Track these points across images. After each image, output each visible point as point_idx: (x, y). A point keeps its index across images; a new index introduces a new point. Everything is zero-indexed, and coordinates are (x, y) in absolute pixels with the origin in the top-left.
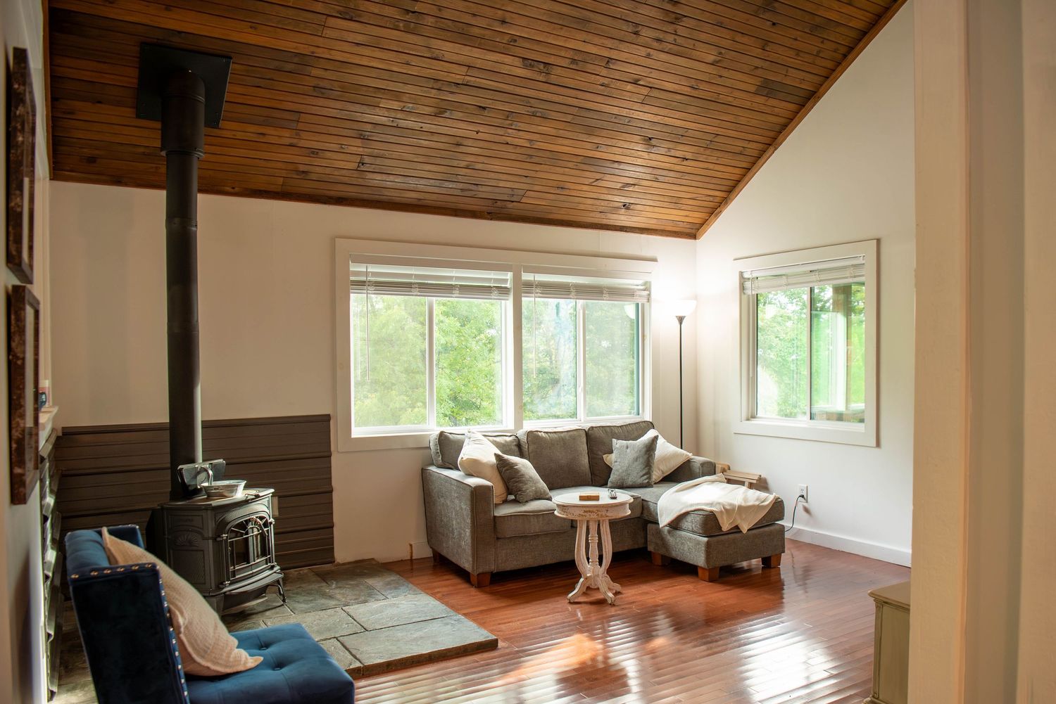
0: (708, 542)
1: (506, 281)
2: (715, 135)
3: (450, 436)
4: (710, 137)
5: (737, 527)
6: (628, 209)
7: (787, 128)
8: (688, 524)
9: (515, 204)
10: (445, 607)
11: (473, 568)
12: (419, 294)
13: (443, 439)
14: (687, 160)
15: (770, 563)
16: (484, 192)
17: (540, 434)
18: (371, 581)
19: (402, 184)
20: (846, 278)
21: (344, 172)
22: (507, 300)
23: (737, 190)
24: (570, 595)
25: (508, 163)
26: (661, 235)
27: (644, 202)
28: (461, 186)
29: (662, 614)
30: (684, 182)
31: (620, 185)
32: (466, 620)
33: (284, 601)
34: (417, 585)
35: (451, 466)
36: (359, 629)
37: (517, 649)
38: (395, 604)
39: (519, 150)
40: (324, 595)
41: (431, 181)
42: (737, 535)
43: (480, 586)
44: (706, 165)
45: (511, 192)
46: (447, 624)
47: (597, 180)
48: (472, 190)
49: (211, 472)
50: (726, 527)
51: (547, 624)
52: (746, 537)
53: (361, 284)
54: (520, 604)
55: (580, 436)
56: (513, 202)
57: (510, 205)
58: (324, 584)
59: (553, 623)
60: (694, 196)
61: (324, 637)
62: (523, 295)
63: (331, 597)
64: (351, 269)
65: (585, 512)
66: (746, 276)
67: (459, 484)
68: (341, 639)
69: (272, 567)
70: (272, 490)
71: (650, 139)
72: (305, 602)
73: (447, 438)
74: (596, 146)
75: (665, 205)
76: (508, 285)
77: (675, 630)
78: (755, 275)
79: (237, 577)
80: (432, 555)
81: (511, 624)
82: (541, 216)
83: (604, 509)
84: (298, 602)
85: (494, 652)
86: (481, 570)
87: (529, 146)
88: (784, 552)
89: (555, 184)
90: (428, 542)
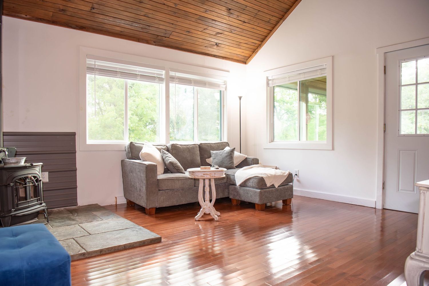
0: (260, 192)
1: (162, 75)
2: (258, 11)
3: (136, 144)
4: (256, 12)
5: (273, 185)
6: (218, 46)
7: (289, 11)
8: (250, 184)
9: (166, 38)
10: (133, 223)
11: (147, 205)
12: (121, 77)
13: (132, 145)
14: (245, 23)
15: (286, 203)
16: (152, 30)
17: (178, 145)
18: (95, 213)
19: (113, 22)
20: (318, 75)
21: (84, 12)
22: (163, 84)
23: (265, 40)
24: (196, 217)
25: (164, 15)
26: (232, 61)
27: (225, 43)
28: (141, 26)
29: (238, 226)
30: (243, 34)
31: (215, 33)
32: (144, 228)
33: (48, 222)
34: (118, 214)
35: (136, 158)
36: (86, 234)
37: (172, 242)
38: (106, 222)
39: (169, 9)
40: (70, 219)
41: (127, 22)
42: (273, 189)
43: (150, 214)
44: (253, 26)
45: (165, 32)
46: (134, 231)
47: (205, 29)
48: (147, 29)
49: (7, 153)
50: (268, 185)
51: (186, 230)
52: (277, 190)
53: (92, 69)
54: (172, 221)
55: (196, 147)
56: (166, 37)
57: (165, 39)
58: (71, 214)
59: (189, 229)
60: (247, 42)
61: (66, 239)
62: (170, 82)
63: (74, 220)
64: (87, 62)
65: (204, 174)
66: (269, 78)
67: (140, 164)
68: (76, 239)
69: (41, 204)
70: (42, 164)
71: (230, 9)
72: (59, 222)
73: (134, 145)
74: (205, 10)
75: (234, 46)
76: (163, 77)
77: (243, 233)
78: (273, 78)
79: (19, 207)
80: (126, 203)
81: (167, 230)
82: (178, 46)
83: (214, 173)
84: (56, 222)
85: (159, 244)
86: (151, 207)
87: (174, 7)
88: (293, 197)
89: (186, 29)
90: (124, 196)
